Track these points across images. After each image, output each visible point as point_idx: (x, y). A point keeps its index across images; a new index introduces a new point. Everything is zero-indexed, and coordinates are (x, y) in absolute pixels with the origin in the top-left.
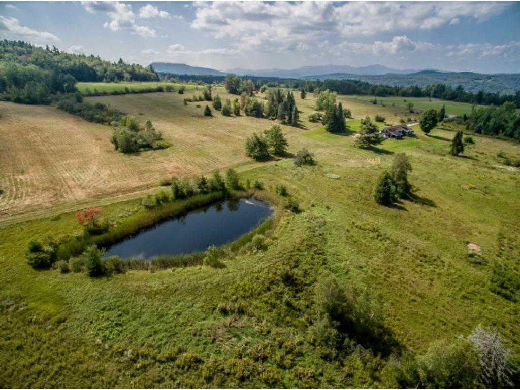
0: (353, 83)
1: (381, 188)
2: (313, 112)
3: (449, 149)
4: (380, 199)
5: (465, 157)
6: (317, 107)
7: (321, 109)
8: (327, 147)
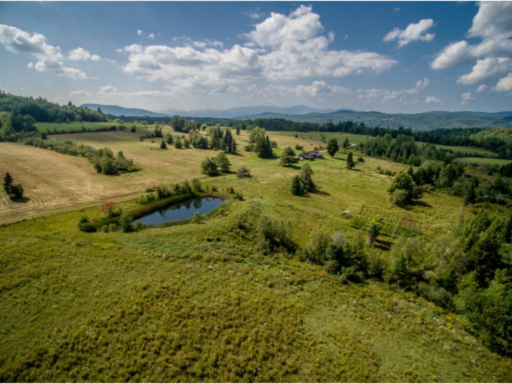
0: (279, 121)
1: (294, 185)
2: (247, 144)
3: (345, 166)
4: (294, 192)
5: (356, 170)
6: (250, 141)
7: (253, 141)
8: (259, 167)
